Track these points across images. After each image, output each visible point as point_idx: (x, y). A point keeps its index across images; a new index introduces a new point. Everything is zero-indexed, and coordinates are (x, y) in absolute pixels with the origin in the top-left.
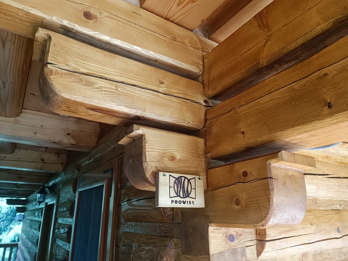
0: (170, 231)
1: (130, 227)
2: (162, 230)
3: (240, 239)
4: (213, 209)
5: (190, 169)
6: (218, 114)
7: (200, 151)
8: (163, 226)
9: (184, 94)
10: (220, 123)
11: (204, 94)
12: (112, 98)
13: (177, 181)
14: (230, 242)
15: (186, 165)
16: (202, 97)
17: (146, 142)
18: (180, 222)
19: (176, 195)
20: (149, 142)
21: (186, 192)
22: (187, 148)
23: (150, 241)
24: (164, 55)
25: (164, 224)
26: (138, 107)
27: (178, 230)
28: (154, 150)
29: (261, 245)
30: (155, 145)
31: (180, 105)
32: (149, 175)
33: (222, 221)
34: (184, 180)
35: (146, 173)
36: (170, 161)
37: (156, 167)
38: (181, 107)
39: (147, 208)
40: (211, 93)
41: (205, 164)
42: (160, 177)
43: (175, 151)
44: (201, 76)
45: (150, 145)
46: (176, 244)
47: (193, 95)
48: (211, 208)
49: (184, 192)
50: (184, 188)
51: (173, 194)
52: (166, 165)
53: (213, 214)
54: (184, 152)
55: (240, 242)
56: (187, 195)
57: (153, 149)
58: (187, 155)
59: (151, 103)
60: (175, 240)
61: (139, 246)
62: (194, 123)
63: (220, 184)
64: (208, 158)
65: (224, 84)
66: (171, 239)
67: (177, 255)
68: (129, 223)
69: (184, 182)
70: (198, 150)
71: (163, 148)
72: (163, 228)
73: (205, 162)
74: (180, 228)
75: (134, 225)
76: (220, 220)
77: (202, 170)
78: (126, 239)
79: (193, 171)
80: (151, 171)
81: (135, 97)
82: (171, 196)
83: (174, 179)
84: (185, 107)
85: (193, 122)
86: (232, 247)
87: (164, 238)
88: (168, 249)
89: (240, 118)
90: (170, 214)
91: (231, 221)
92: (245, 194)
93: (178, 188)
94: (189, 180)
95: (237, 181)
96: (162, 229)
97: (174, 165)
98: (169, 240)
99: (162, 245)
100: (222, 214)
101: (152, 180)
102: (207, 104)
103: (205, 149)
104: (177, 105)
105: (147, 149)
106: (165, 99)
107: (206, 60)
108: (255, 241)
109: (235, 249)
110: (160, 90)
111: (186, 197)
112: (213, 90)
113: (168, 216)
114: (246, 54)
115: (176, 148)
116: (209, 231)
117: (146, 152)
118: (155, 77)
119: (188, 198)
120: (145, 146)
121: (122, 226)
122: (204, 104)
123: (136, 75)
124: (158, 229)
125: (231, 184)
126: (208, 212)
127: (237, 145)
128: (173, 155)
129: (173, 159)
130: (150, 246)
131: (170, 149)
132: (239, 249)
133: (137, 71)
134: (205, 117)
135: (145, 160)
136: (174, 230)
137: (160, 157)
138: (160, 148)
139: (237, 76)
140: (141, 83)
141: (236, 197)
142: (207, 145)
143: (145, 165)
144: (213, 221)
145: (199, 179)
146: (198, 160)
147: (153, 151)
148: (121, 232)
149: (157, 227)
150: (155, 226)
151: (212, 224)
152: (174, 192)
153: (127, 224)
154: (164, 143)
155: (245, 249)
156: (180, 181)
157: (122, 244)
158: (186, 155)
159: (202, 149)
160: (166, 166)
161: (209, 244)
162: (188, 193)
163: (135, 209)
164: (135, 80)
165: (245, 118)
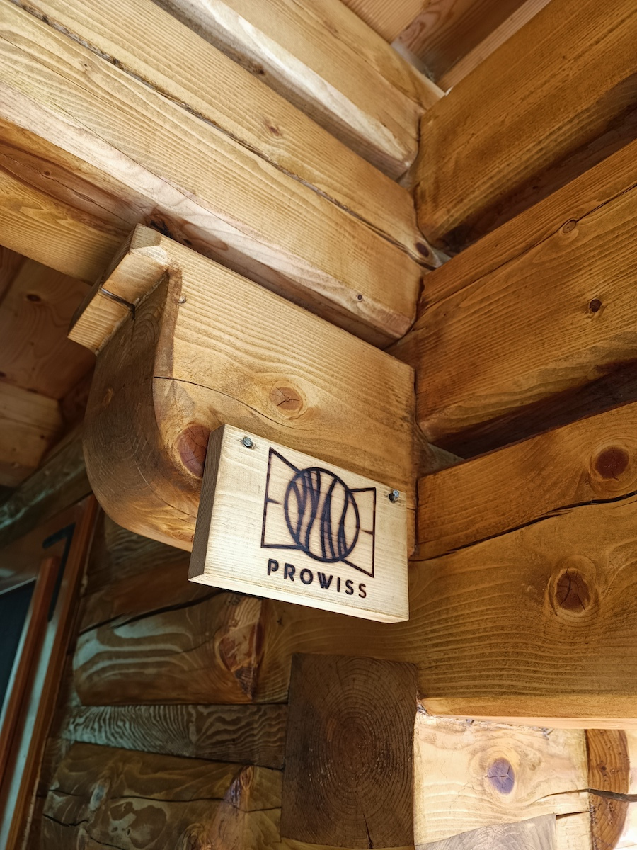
0: (238, 738)
1: (93, 724)
2: (209, 732)
3: (534, 783)
4: (441, 633)
5: (354, 459)
6: (473, 273)
7: (396, 403)
8: (215, 716)
9: (352, 199)
10: (481, 301)
11: (419, 227)
12: (57, 93)
13: (299, 482)
14: (497, 792)
15: (338, 440)
16: (412, 233)
17: (181, 299)
18: (282, 696)
19: (290, 541)
20: (192, 302)
21: (335, 538)
22: (349, 378)
23: (159, 775)
24: (289, 51)
25: (220, 708)
26: (167, 169)
27: (274, 730)
28: (214, 342)
29: (610, 816)
30: (220, 326)
31: (333, 225)
32: (175, 438)
33: (484, 686)
34: (332, 487)
35: (164, 426)
36: (274, 406)
37: (214, 412)
38: (334, 232)
39: (161, 646)
40: (444, 217)
41: (412, 454)
42: (229, 446)
43: (301, 376)
44: (407, 175)
45: (197, 316)
46: (257, 790)
47: (380, 212)
48: (432, 631)
49: (326, 535)
50: (326, 518)
51: (279, 533)
52: (255, 417)
53: (442, 655)
54: (335, 390)
55: (533, 793)
56: (339, 551)
57: (209, 335)
58: (346, 402)
59: (224, 176)
60: (258, 775)
61: (114, 795)
62: (379, 306)
63: (477, 526)
64: (422, 438)
65: (499, 172)
66: (241, 771)
67: (258, 840)
68: (94, 709)
69: (329, 496)
70: (388, 397)
71: (251, 348)
72: (212, 725)
73: (413, 450)
74: (284, 725)
75: (110, 718)
76: (477, 682)
77: (399, 476)
78: (72, 768)
79: (364, 468)
80: (186, 421)
81: (162, 133)
82: (267, 541)
83: (290, 474)
84: (351, 238)
85: (375, 299)
86: (506, 817)
87: (211, 766)
88: (224, 810)
89: (578, 258)
90: (246, 665)
91: (534, 685)
92: (616, 550)
93: (301, 511)
94: (349, 493)
95: (567, 501)
96: (208, 729)
97: (291, 424)
98: (230, 776)
99: (202, 795)
100: (487, 651)
101: (186, 462)
102: (426, 259)
103: (414, 403)
104: (321, 220)
105: (179, 329)
106: (280, 185)
107: (431, 123)
108: (585, 794)
109: (516, 823)
110: (263, 147)
111: (333, 560)
112: (455, 206)
113: (239, 673)
114: (601, 46)
115: (305, 363)
116: (415, 735)
117: (175, 339)
118: (248, 102)
119: (340, 564)
120: (173, 313)
121: (68, 724)
122: (417, 255)
123: (178, 65)
124: (192, 728)
125: (532, 519)
126: (415, 648)
127: (566, 359)
128: (289, 386)
129: (288, 400)
130: (155, 796)
131: (279, 361)
132: (530, 825)
133: (184, 55)
134: (420, 295)
135: (164, 369)
136: (255, 732)
137: (234, 377)
138: (239, 344)
139: (560, 129)
140: (192, 95)
141: (563, 571)
142: (423, 388)
143: (162, 390)
144: (440, 685)
145: (391, 497)
146: (386, 435)
147: (209, 347)
148: (64, 741)
149: (189, 721)
150: (183, 719)
151: (431, 703)
152: (284, 525)
153: (88, 714)
154: (259, 330)
155: (552, 830)
156: (315, 486)
157: (56, 785)
158: (342, 403)
159: (403, 400)
160: (258, 420)
161: (416, 793)
162: (345, 543)
163: (118, 655)
164: (171, 78)
165: (601, 252)
